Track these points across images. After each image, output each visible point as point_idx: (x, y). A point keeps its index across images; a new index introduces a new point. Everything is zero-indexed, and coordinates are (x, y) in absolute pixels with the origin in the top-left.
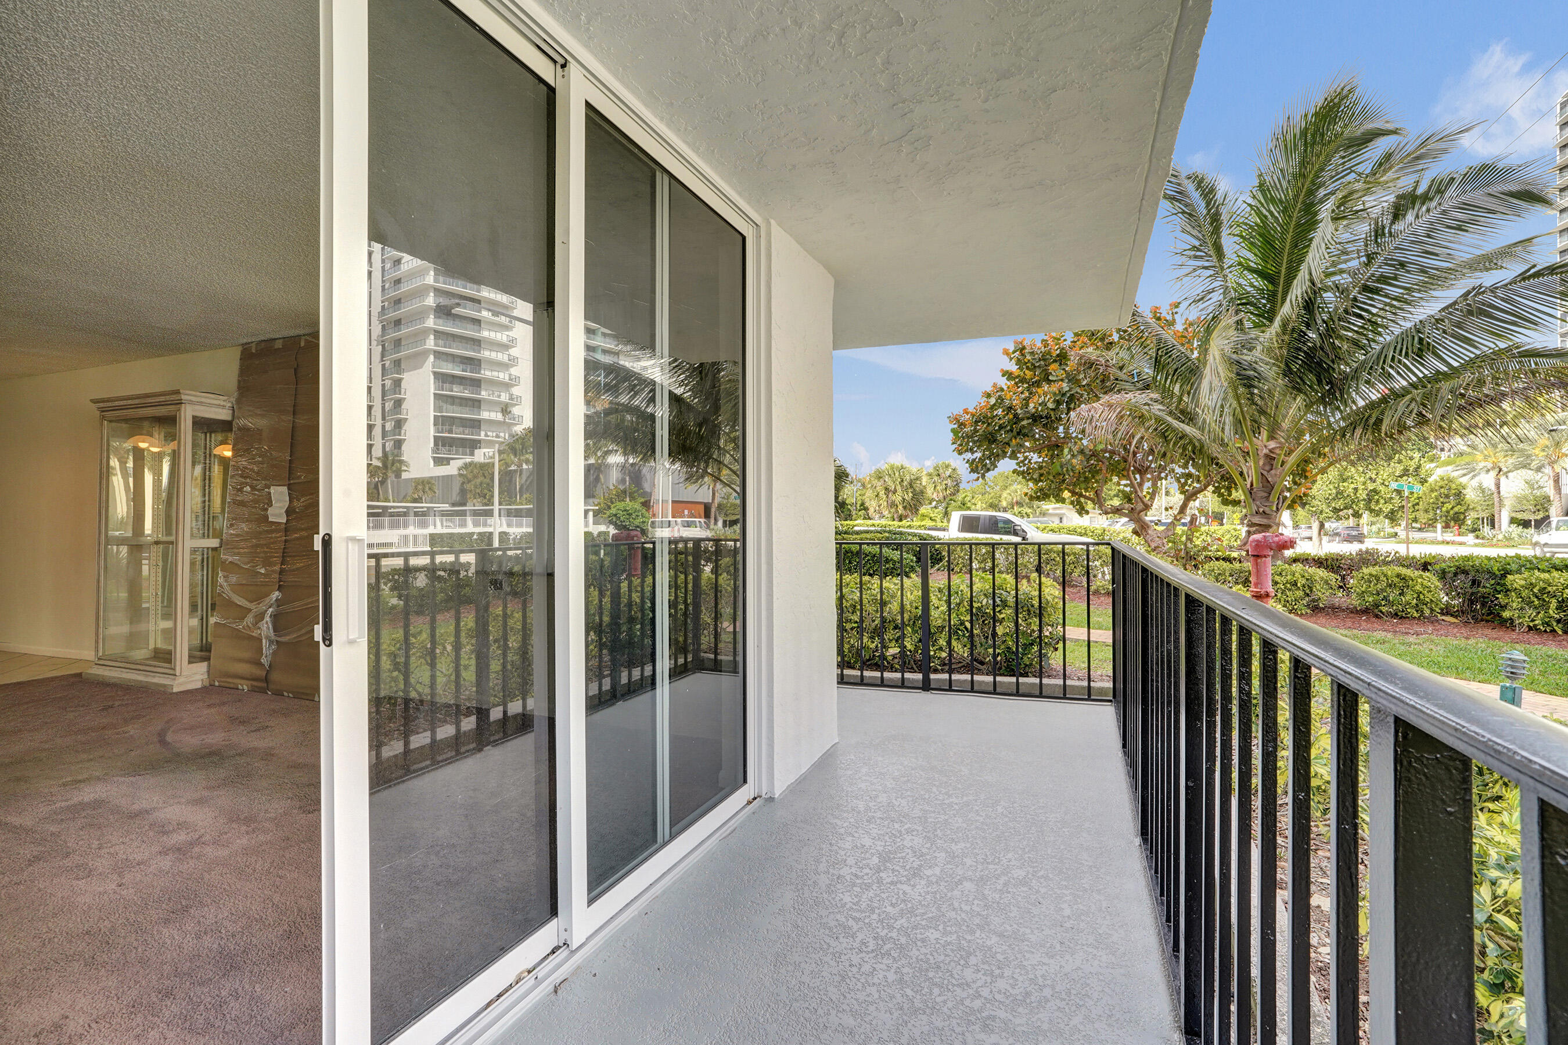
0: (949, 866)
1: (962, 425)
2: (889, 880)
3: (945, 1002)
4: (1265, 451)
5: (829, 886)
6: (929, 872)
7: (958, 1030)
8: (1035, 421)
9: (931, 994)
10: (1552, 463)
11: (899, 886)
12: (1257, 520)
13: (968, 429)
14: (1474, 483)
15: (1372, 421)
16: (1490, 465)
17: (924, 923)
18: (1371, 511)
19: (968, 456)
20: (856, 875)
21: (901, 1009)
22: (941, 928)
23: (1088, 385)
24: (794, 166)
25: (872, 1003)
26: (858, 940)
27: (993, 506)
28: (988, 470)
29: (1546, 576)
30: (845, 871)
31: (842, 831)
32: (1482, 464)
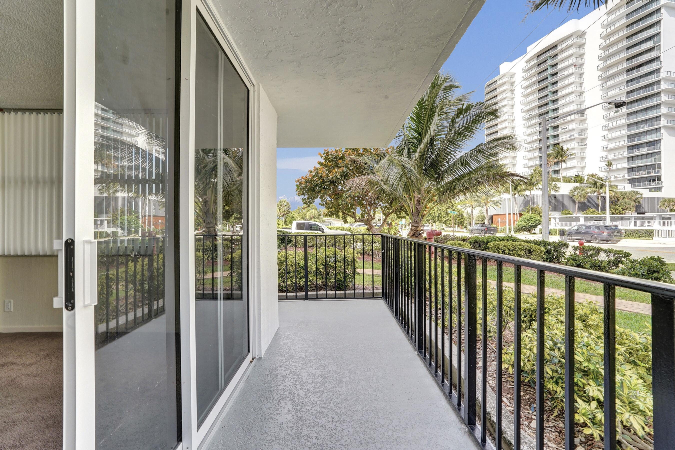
0: (351, 376)
1: (301, 183)
2: (330, 387)
3: (378, 436)
4: (417, 198)
5: (305, 395)
6: (345, 380)
7: (388, 446)
8: (331, 183)
9: (371, 434)
10: (486, 205)
11: (335, 388)
12: (414, 224)
13: (303, 185)
14: (466, 211)
15: (452, 188)
16: (470, 205)
17: (353, 403)
18: (439, 221)
19: (303, 197)
20: (315, 388)
21: (362, 444)
22: (361, 403)
23: (352, 169)
24: (282, 61)
25: (349, 445)
26: (330, 417)
27: (303, 218)
28: (311, 203)
29: (499, 243)
30: (309, 387)
31: (300, 368)
32: (468, 205)
